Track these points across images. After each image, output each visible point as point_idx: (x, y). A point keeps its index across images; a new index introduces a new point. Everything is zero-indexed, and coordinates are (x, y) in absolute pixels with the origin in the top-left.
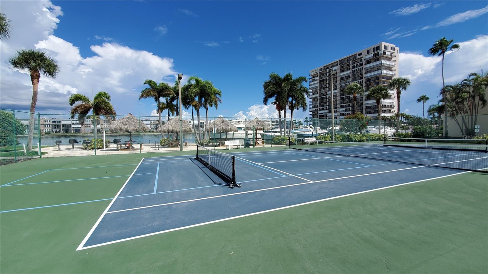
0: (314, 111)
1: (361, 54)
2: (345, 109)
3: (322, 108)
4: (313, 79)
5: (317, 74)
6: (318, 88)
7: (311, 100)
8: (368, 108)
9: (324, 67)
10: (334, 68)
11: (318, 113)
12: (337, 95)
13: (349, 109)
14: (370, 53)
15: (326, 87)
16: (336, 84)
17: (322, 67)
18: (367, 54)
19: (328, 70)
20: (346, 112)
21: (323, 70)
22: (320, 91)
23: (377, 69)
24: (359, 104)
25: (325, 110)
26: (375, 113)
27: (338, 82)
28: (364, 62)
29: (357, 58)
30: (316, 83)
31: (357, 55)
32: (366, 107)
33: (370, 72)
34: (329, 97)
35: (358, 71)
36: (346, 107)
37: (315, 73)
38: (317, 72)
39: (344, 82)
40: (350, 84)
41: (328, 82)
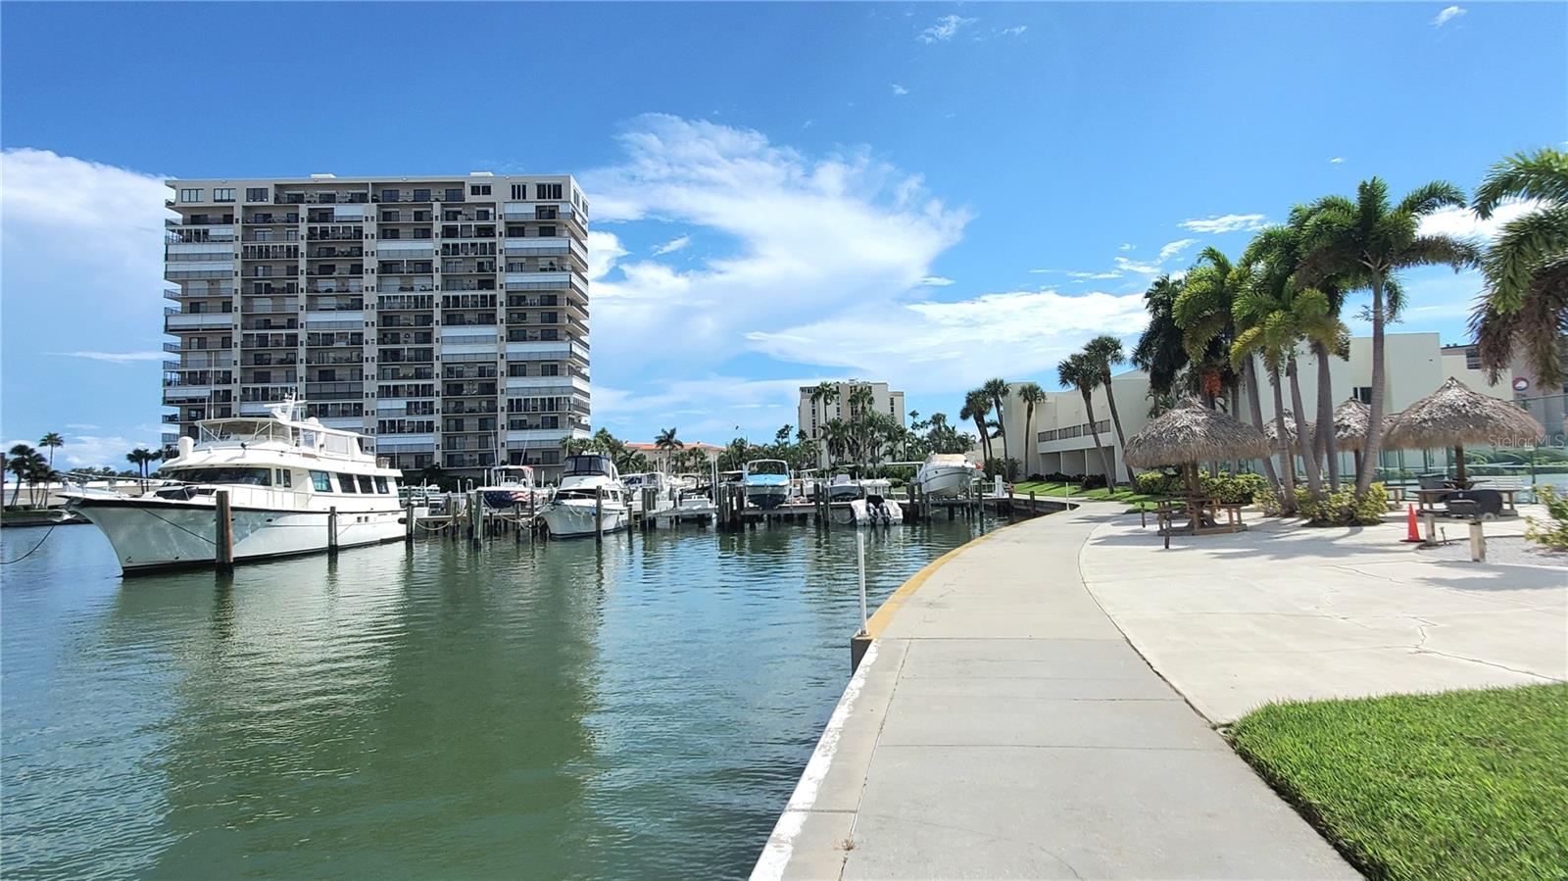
1: (487, 190)
2: (409, 404)
3: (264, 389)
4: (201, 227)
5: (232, 207)
6: (237, 283)
7: (176, 340)
8: (515, 405)
9: (282, 187)
10: (341, 210)
12: (360, 334)
13: (431, 403)
14: (524, 197)
15: (293, 289)
16: (354, 282)
17: (268, 183)
18: (514, 197)
19: (303, 210)
20: (416, 419)
21: (271, 202)
22: (246, 299)
23: (551, 264)
24: (477, 387)
26: (542, 428)
27: (364, 275)
28: (500, 227)
30: (223, 257)
31: (468, 190)
32: (511, 401)
33: (522, 268)
34: (309, 338)
35: (473, 255)
36: (410, 394)
37: (215, 201)
38: (225, 197)
39: (397, 282)
40: (431, 298)
41: (302, 264)
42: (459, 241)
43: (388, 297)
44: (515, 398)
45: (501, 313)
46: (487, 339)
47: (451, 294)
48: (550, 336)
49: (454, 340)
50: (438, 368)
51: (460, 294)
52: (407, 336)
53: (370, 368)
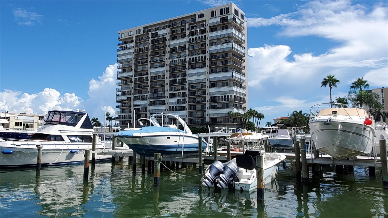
0: (125, 100)
1: (203, 15)
2: (178, 100)
3: (140, 96)
4: (125, 45)
5: (133, 37)
6: (133, 62)
7: (120, 81)
8: (213, 99)
9: (145, 28)
10: (160, 32)
11: (132, 104)
12: (164, 75)
13: (185, 99)
14: (216, 15)
15: (147, 62)
16: (163, 57)
17: (141, 27)
18: (212, 16)
19: (150, 34)
20: (180, 105)
21: (142, 33)
22: (136, 67)
23: (226, 40)
24: (200, 92)
25: (144, 99)
26: (223, 108)
27: (166, 54)
28: (207, 29)
29: (197, 21)
30: (130, 53)
31: (197, 17)
32: (211, 97)
33: (215, 44)
34: (151, 78)
35: (199, 41)
36: (179, 96)
37: (129, 36)
38: (131, 34)
39: (176, 55)
40: (185, 59)
41: (150, 53)
42: (194, 37)
43: (173, 61)
44: (212, 96)
45: (208, 62)
46: (203, 74)
47: (191, 57)
48: (226, 70)
49: (192, 75)
50: (187, 86)
51: (194, 57)
52: (179, 75)
53: (167, 87)
